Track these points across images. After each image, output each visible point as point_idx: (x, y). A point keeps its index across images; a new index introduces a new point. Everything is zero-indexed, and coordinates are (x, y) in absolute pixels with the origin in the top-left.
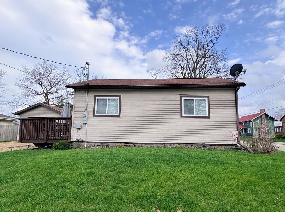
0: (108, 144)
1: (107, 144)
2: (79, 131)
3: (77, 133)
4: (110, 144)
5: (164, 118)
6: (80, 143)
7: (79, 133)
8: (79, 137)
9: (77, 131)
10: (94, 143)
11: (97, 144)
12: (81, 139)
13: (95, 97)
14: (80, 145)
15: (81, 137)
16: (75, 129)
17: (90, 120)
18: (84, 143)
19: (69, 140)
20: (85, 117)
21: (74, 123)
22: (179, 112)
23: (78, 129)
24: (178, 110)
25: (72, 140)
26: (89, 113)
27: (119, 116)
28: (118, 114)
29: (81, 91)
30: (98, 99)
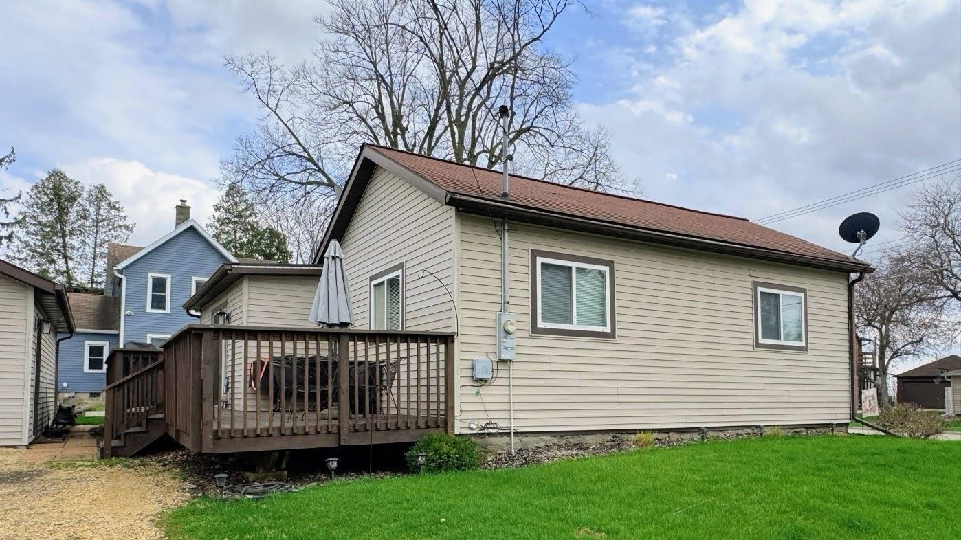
0: (582, 437)
2: (483, 390)
4: (589, 439)
5: (722, 347)
6: (493, 439)
7: (486, 399)
8: (483, 415)
9: (475, 390)
10: (536, 439)
11: (547, 438)
12: (493, 421)
13: (535, 254)
14: (490, 448)
15: (492, 415)
16: (468, 382)
17: (521, 346)
18: (506, 439)
19: (450, 431)
20: (508, 333)
21: (462, 355)
22: (752, 330)
23: (482, 382)
24: (751, 323)
25: (459, 428)
26: (517, 319)
27: (611, 335)
28: (608, 329)
29: (479, 221)
30: (543, 264)
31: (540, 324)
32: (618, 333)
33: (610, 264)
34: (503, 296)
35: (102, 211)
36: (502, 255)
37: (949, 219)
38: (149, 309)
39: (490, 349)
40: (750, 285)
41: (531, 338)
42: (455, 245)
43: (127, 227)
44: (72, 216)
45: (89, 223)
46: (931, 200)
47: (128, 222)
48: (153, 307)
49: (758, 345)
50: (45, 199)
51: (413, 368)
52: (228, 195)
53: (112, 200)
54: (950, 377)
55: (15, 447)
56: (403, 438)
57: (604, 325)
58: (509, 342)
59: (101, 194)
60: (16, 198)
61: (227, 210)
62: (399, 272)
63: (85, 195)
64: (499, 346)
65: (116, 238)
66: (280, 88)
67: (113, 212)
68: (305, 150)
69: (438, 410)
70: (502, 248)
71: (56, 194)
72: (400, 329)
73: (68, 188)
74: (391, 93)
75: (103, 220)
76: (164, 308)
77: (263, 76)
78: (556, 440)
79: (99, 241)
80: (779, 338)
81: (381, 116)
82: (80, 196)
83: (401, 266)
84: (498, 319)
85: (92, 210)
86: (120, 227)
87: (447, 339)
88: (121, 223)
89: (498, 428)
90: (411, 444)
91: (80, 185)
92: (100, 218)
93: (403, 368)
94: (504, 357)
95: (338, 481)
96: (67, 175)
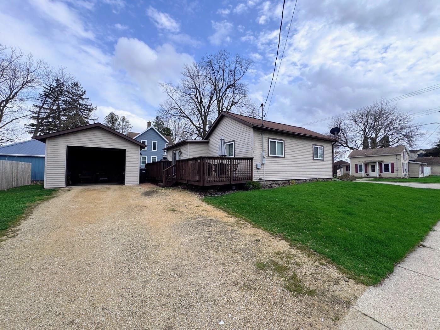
1: (278, 182)
2: (259, 171)
3: (257, 173)
4: (280, 182)
6: (260, 182)
7: (259, 173)
8: (259, 176)
9: (257, 171)
10: (269, 182)
13: (269, 138)
14: (261, 184)
15: (261, 177)
16: (256, 169)
17: (266, 161)
18: (263, 182)
19: (252, 180)
20: (264, 157)
21: (255, 163)
22: (312, 156)
23: (258, 169)
24: (312, 154)
25: (254, 180)
26: (265, 154)
27: (284, 157)
28: (283, 156)
29: (257, 131)
30: (270, 141)
31: (270, 155)
32: (285, 157)
33: (284, 141)
34: (262, 149)
35: (124, 123)
36: (262, 139)
37: (341, 126)
38: (152, 150)
39: (260, 161)
40: (312, 145)
41: (268, 158)
42: (253, 137)
43: (130, 127)
44: (116, 124)
45: (121, 126)
46: (336, 120)
47: (131, 126)
48: (153, 150)
49: (314, 159)
50: (109, 120)
51: (241, 165)
52: (156, 119)
53: (127, 120)
54: (342, 166)
55: (136, 185)
56: (243, 182)
57: (282, 155)
58: (264, 159)
59: (124, 119)
60: (97, 119)
61: (156, 123)
62: (233, 142)
63: (120, 119)
64: (262, 160)
65: (128, 130)
66: (173, 91)
67: (127, 123)
68: (180, 108)
69: (248, 175)
70: (262, 137)
71: (112, 119)
72: (233, 156)
73: (115, 117)
74: (199, 92)
75: (125, 125)
76: (156, 150)
77: (169, 88)
78: (273, 182)
79: (123, 131)
80: (318, 158)
81: (197, 98)
82: (118, 119)
83: (234, 141)
84: (262, 154)
85: (122, 123)
86: (129, 127)
87: (252, 159)
88: (129, 126)
89: (262, 180)
90: (245, 183)
91: (118, 116)
92: (124, 125)
93: (239, 165)
94: (263, 163)
95: (236, 192)
96: (115, 114)
